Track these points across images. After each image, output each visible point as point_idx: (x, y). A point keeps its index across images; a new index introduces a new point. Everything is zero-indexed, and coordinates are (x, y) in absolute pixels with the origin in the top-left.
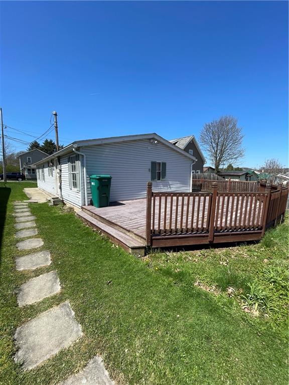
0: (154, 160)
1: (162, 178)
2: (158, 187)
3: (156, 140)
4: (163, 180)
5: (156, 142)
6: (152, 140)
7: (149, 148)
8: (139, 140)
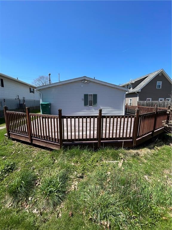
0: (86, 93)
1: (93, 105)
2: (90, 110)
3: (86, 80)
4: (94, 105)
5: (86, 82)
6: (84, 81)
7: (82, 86)
8: (74, 82)
